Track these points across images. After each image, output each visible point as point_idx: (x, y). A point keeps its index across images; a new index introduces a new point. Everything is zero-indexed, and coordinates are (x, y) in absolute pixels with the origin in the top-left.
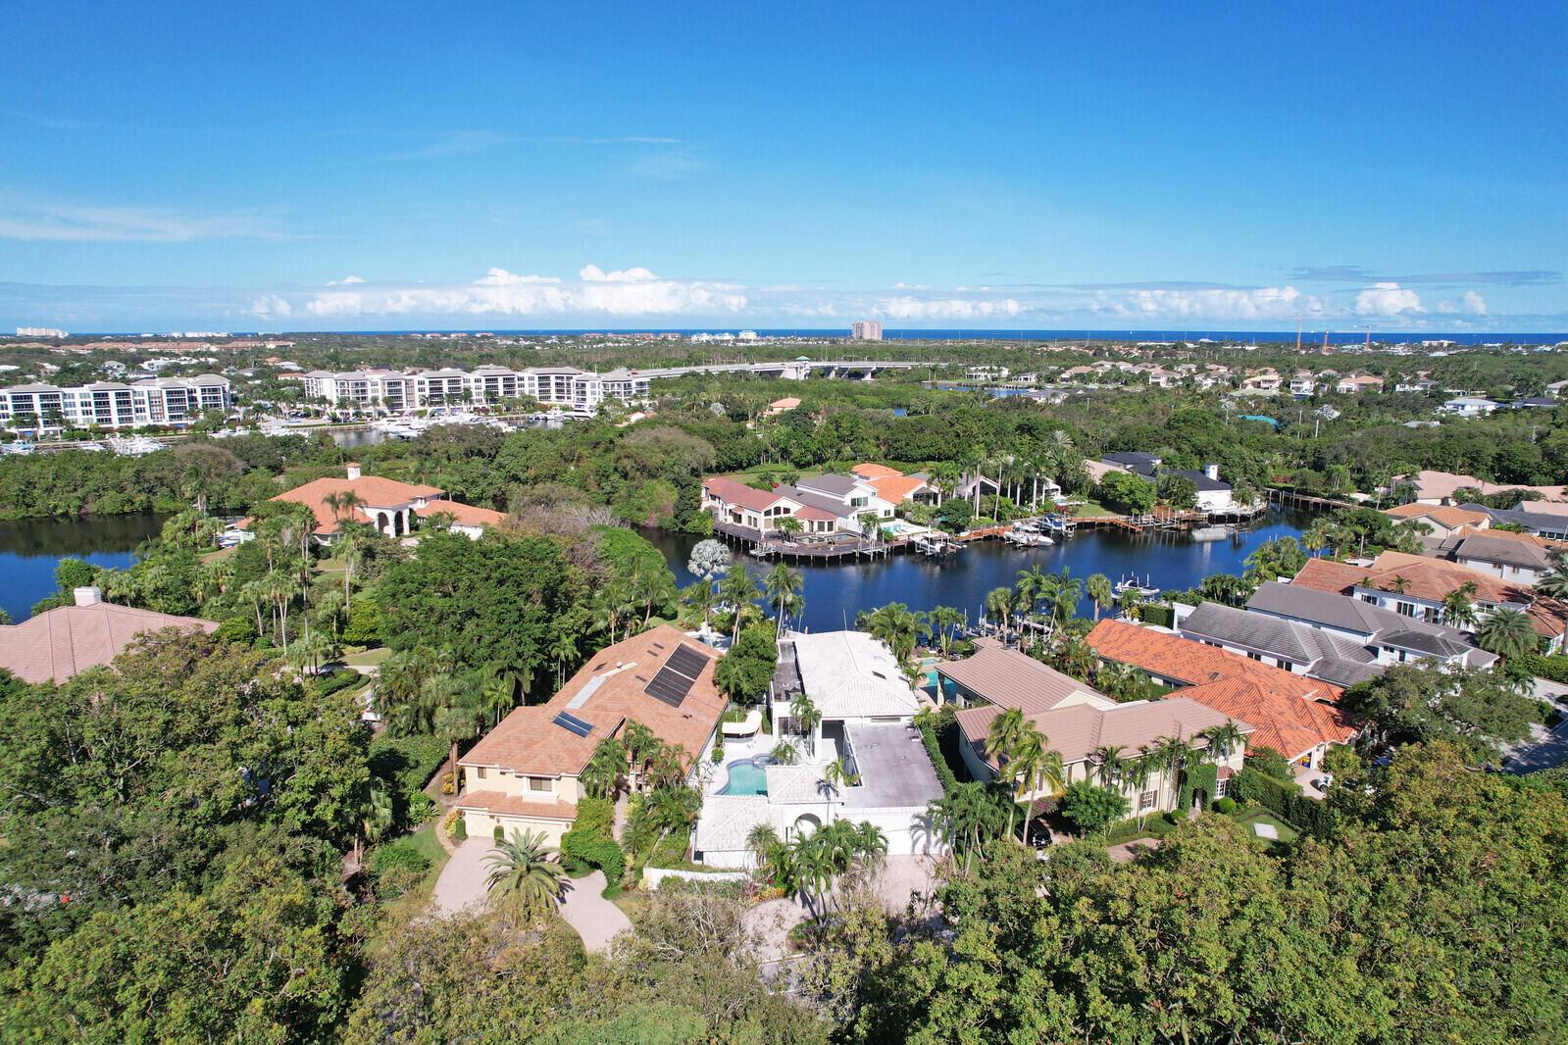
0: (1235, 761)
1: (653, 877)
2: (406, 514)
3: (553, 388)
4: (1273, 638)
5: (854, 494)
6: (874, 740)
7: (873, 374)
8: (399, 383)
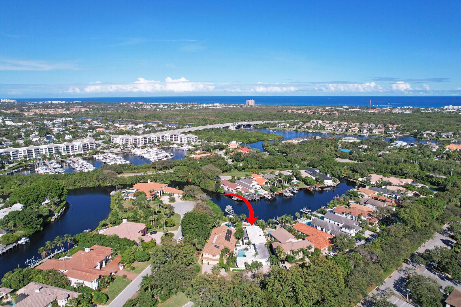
0: (313, 250)
1: (232, 269)
3: (174, 138)
4: (325, 226)
5: (253, 184)
6: (260, 247)
7: (253, 125)
8: (137, 139)
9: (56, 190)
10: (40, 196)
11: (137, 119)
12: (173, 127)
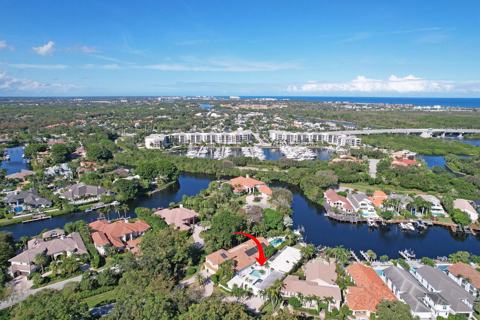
1: (220, 286)
2: (254, 188)
3: (333, 139)
5: (362, 202)
7: (463, 134)
8: (290, 136)
9: (168, 169)
10: (153, 172)
11: (323, 118)
12: (351, 128)
